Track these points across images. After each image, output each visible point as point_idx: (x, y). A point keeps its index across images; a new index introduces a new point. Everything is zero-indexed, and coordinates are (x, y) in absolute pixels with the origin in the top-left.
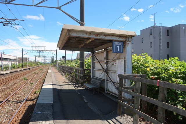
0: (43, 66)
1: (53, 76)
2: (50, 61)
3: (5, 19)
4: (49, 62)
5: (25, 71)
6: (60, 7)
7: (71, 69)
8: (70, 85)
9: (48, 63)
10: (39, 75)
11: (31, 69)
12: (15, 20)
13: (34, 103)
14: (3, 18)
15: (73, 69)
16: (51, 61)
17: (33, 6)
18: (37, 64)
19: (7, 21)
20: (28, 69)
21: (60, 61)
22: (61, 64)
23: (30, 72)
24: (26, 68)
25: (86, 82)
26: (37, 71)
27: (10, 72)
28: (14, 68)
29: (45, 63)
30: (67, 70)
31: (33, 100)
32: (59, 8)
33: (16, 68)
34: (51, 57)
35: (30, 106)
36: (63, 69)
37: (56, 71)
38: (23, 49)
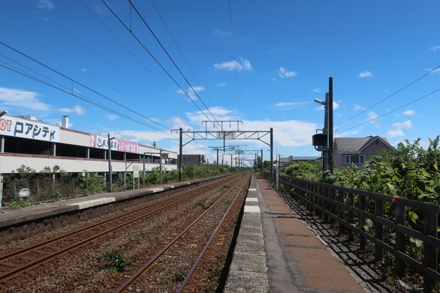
0: (236, 177)
2: (253, 162)
4: (249, 166)
9: (249, 168)
16: (255, 163)
18: (222, 171)
20: (191, 185)
29: (241, 169)
34: (254, 153)
38: (181, 129)
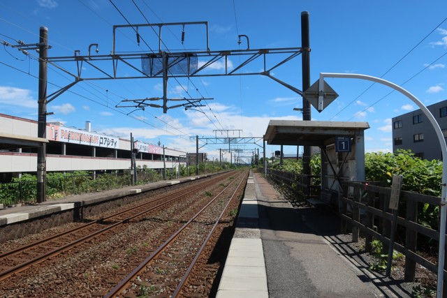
0: (235, 173)
1: (258, 189)
2: (250, 159)
3: (187, 100)
4: (247, 162)
5: (202, 182)
6: (268, 71)
7: (290, 175)
8: (286, 202)
9: (246, 165)
10: (230, 190)
11: (213, 178)
12: (200, 100)
13: (231, 225)
14: (185, 99)
15: (294, 177)
16: (253, 160)
17: (226, 75)
18: (224, 167)
19: (190, 103)
20: (207, 177)
21: (272, 159)
22: (275, 167)
23: (212, 183)
24: (203, 175)
25: (312, 197)
26: (226, 182)
27: (179, 182)
28: (182, 174)
29: (239, 165)
30: (284, 178)
31: (228, 222)
32: (266, 73)
33: (187, 176)
35: (225, 229)
36: (277, 178)
37: (263, 181)
38: (197, 137)
